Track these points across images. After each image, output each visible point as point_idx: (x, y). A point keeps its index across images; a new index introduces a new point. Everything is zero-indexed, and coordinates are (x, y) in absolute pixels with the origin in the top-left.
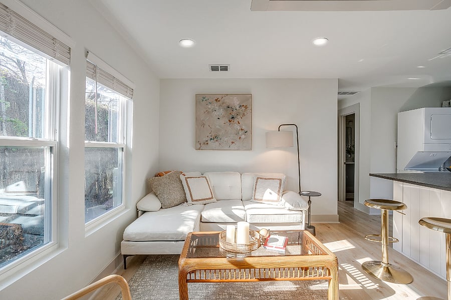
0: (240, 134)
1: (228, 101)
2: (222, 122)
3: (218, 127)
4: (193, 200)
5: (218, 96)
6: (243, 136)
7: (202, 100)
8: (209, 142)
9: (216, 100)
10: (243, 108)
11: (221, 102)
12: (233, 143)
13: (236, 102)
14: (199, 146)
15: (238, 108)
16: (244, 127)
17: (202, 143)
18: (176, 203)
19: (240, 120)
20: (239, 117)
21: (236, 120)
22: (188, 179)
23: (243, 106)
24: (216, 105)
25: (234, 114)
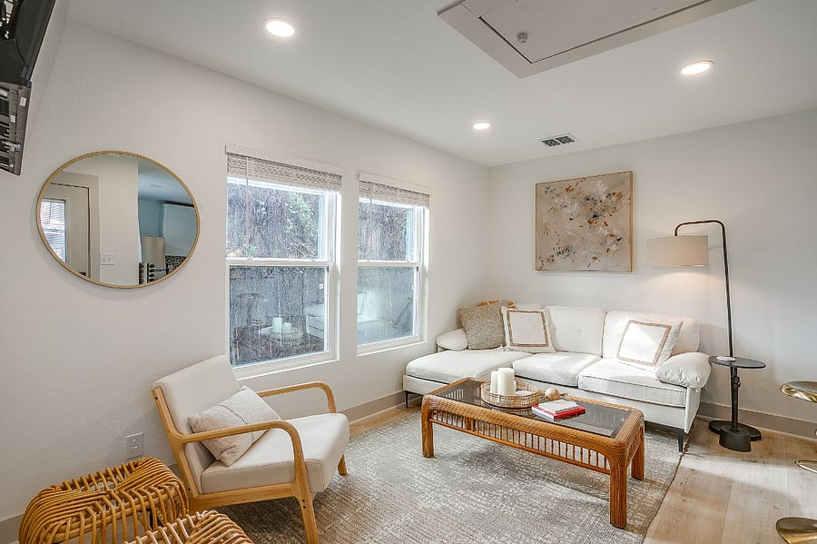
0: (609, 243)
1: (587, 189)
2: (576, 223)
3: (569, 233)
4: (512, 345)
5: (570, 183)
6: (614, 248)
7: (545, 192)
8: (555, 257)
9: (567, 189)
10: (614, 198)
11: (574, 192)
12: (595, 258)
13: (601, 190)
14: (540, 264)
15: (604, 198)
16: (615, 232)
17: (545, 260)
18: (489, 344)
19: (608, 219)
20: (606, 214)
21: (600, 221)
22: (511, 313)
23: (614, 194)
24: (566, 198)
25: (597, 209)
